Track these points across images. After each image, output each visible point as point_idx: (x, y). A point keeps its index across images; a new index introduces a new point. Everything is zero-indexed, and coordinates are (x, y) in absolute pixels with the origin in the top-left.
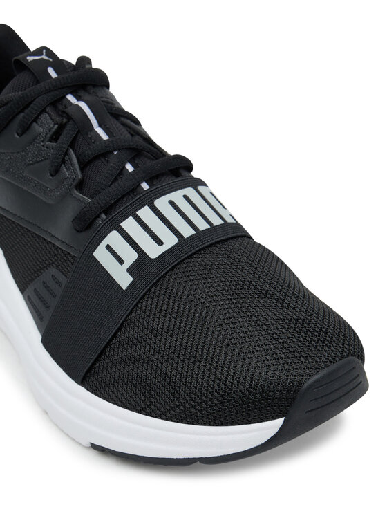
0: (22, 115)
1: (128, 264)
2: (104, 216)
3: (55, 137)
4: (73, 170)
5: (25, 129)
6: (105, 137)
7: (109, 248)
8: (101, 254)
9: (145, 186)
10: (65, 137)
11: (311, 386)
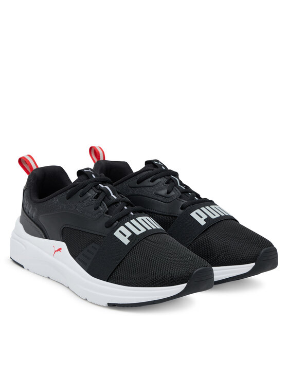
0: (82, 190)
1: (128, 236)
2: (117, 222)
3: (96, 197)
4: (104, 208)
5: (84, 194)
6: (116, 198)
7: (120, 231)
8: (117, 234)
9: (132, 214)
10: (101, 197)
11: (196, 272)
